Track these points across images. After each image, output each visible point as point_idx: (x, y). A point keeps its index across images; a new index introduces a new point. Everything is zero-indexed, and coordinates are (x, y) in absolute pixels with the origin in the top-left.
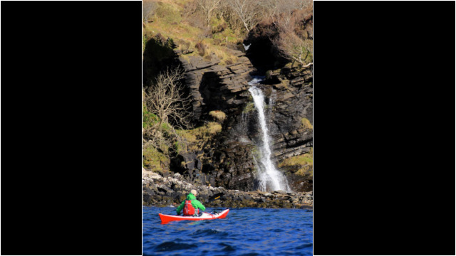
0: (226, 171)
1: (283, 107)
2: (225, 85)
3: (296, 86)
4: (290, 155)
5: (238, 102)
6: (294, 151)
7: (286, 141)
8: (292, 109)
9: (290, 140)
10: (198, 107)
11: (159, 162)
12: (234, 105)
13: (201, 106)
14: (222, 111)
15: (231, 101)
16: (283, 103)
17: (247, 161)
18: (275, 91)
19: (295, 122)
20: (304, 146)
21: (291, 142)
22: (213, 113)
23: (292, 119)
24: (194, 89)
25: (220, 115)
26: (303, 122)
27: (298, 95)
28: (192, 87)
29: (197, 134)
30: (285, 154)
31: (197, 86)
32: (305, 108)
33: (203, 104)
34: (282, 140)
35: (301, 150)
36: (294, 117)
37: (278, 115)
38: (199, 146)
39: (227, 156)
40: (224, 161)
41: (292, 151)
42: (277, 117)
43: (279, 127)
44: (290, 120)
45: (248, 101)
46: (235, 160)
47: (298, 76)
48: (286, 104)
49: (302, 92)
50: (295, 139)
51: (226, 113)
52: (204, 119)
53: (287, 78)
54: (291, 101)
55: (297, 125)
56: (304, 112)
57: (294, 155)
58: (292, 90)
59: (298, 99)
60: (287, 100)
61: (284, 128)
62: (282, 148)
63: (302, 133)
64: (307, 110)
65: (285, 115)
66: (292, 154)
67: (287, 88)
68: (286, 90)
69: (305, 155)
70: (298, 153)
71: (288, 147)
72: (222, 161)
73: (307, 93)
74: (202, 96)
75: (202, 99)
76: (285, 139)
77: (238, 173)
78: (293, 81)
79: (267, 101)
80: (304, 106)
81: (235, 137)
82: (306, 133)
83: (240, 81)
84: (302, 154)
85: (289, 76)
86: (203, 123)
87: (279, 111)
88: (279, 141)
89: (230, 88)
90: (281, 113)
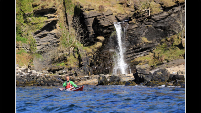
0: (99, 65)
1: (132, 32)
2: (100, 23)
3: (140, 22)
4: (138, 56)
5: (109, 31)
6: (140, 54)
7: (134, 49)
8: (137, 33)
9: (136, 48)
10: (92, 35)
11: (73, 62)
12: (107, 33)
13: (93, 35)
14: (103, 36)
15: (105, 31)
16: (132, 30)
17: (109, 60)
18: (129, 25)
19: (138, 40)
20: (146, 51)
21: (137, 50)
22: (98, 38)
23: (137, 38)
24: (89, 27)
25: (102, 38)
26: (142, 40)
27: (141, 26)
28: (89, 25)
29: (93, 48)
30: (135, 55)
31: (91, 25)
32: (144, 32)
33: (94, 33)
34: (132, 49)
35: (144, 54)
36: (138, 37)
37: (130, 36)
38: (92, 54)
39: (100, 58)
40: (98, 60)
41: (139, 54)
42: (129, 38)
43: (131, 43)
44: (136, 38)
45: (114, 30)
46: (104, 60)
47: (140, 17)
48: (134, 30)
49: (143, 24)
50: (139, 48)
51: (105, 37)
52: (95, 41)
53: (136, 18)
54: (136, 29)
55: (139, 41)
56: (144, 34)
57: (140, 56)
58: (137, 23)
59: (141, 28)
60: (134, 28)
61: (133, 43)
62: (132, 53)
63: (142, 45)
64: (145, 33)
65: (133, 36)
66: (139, 56)
67: (134, 23)
68: (134, 24)
69: (147, 56)
70: (142, 55)
71: (136, 52)
72: (97, 60)
73: (146, 25)
74: (93, 30)
75: (93, 31)
76: (134, 48)
77: (105, 66)
78: (139, 19)
79: (123, 30)
80: (144, 31)
81: (108, 48)
82: (144, 45)
83: (109, 21)
84: (145, 55)
85: (136, 17)
86: (95, 43)
87: (130, 34)
88: (130, 49)
89: (102, 24)
90: (131, 36)
